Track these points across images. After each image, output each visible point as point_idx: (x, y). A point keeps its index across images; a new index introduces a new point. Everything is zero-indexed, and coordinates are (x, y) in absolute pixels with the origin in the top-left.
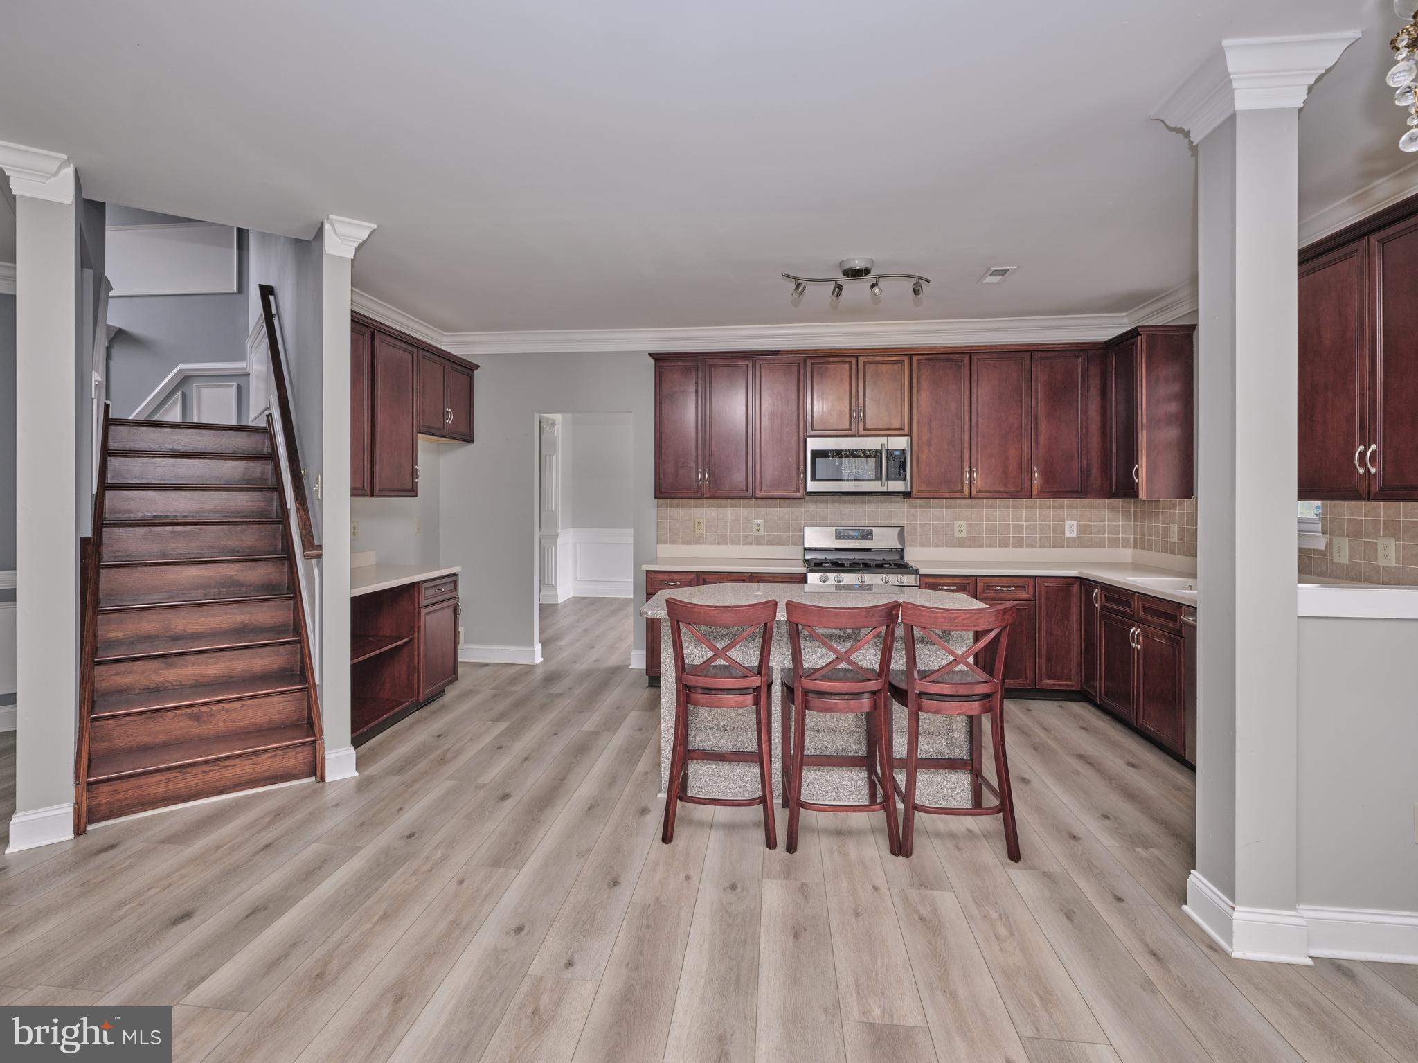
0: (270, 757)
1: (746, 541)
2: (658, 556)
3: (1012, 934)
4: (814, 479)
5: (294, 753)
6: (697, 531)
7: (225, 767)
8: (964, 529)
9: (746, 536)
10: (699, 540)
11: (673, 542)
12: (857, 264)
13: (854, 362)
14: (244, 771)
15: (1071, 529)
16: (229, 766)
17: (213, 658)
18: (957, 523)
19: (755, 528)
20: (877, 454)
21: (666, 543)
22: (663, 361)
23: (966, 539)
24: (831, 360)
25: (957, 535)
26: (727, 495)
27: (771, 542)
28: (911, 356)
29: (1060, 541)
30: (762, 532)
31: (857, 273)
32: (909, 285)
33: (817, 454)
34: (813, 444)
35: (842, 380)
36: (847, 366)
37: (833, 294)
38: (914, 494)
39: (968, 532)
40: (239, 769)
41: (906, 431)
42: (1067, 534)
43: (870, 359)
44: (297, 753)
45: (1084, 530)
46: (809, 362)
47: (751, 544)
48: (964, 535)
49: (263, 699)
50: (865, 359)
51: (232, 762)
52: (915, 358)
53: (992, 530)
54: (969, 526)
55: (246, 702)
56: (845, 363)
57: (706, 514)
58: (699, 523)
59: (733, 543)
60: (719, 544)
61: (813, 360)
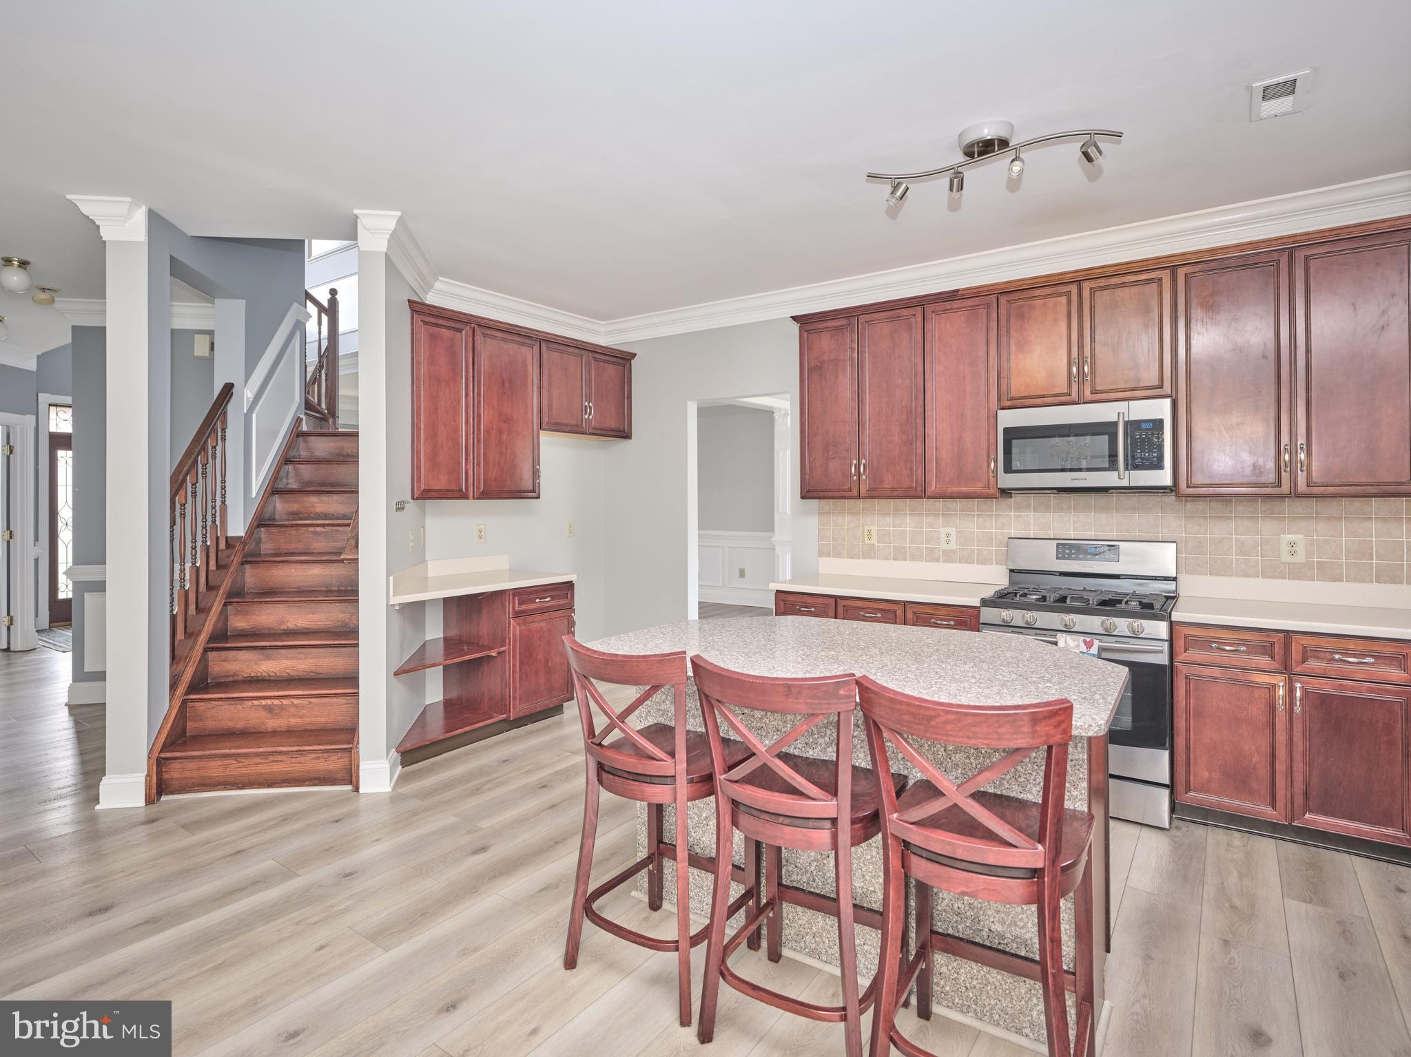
0: (314, 759)
1: (932, 556)
2: (820, 572)
4: (1008, 469)
5: (335, 758)
6: (867, 542)
7: (274, 761)
8: (1301, 549)
9: (932, 550)
10: (869, 553)
11: (838, 555)
12: (988, 133)
13: (1074, 290)
14: (290, 769)
16: (277, 761)
17: (303, 653)
18: (1285, 538)
19: (943, 538)
20: (1107, 429)
21: (828, 555)
22: (810, 326)
23: (1304, 565)
24: (1038, 292)
25: (1286, 557)
26: (889, 493)
27: (966, 560)
28: (1174, 270)
30: (953, 545)
31: (985, 148)
32: (1075, 148)
33: (1012, 434)
34: (1010, 418)
35: (1056, 320)
36: (1063, 300)
38: (1180, 490)
39: (1309, 555)
41: (1166, 390)
43: (1103, 282)
44: (339, 758)
46: (1003, 300)
47: (938, 560)
48: (1301, 558)
49: (327, 699)
50: (1093, 284)
51: (280, 758)
52: (1181, 272)
53: (1362, 553)
54: (1308, 544)
55: (313, 700)
56: (1059, 295)
57: (876, 519)
58: (869, 531)
59: (913, 558)
60: (895, 559)
61: (1010, 297)
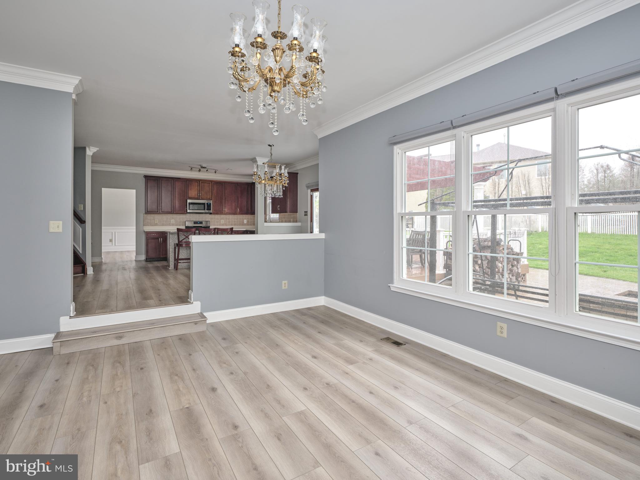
2: (144, 229)
4: (189, 209)
6: (156, 222)
8: (223, 222)
9: (170, 224)
10: (156, 225)
11: (149, 225)
12: (204, 166)
13: (199, 182)
15: (245, 221)
18: (222, 220)
19: (172, 221)
20: (204, 204)
21: (146, 226)
22: (148, 178)
24: (193, 181)
25: (222, 223)
26: (166, 213)
27: (176, 225)
28: (212, 182)
29: (243, 224)
30: (174, 223)
33: (190, 203)
34: (189, 201)
35: (196, 186)
36: (197, 183)
38: (212, 213)
39: (224, 222)
41: (211, 199)
42: (245, 223)
43: (203, 182)
45: (248, 222)
46: (188, 181)
47: (171, 226)
48: (223, 223)
50: (201, 182)
52: (213, 183)
53: (229, 222)
54: (224, 221)
56: (196, 182)
57: (157, 218)
58: (156, 220)
59: (166, 225)
60: (162, 226)
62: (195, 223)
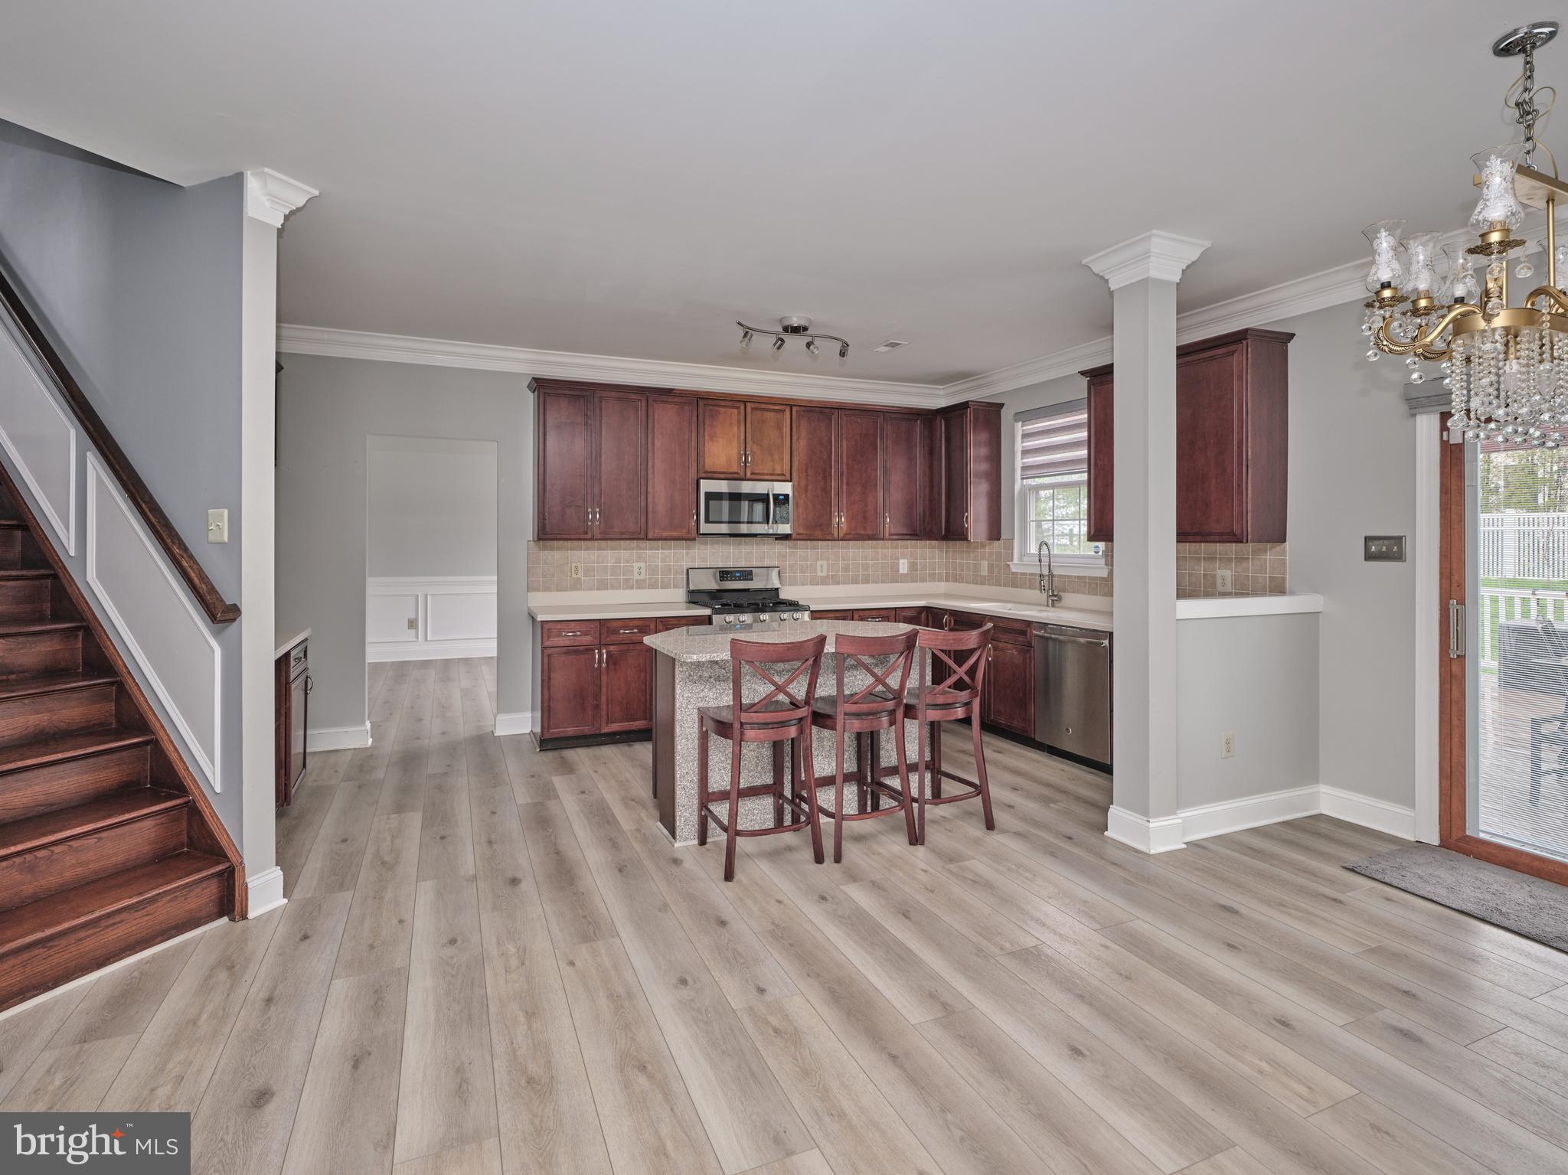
0: (169, 901)
1: (628, 585)
3: (1035, 875)
4: (707, 521)
5: (199, 890)
6: (574, 576)
7: (107, 927)
8: (825, 568)
9: (627, 580)
10: (576, 586)
11: (547, 589)
12: (795, 322)
13: (742, 407)
14: (134, 928)
15: (904, 566)
16: (114, 924)
18: (819, 563)
19: (636, 571)
20: (765, 498)
21: (536, 590)
22: (546, 389)
23: (826, 577)
24: (722, 403)
25: (819, 574)
26: (619, 536)
27: (653, 586)
28: (791, 406)
29: (895, 578)
30: (643, 576)
31: (795, 330)
32: (838, 346)
33: (710, 496)
34: (707, 486)
35: (731, 424)
36: (735, 411)
37: (774, 345)
38: (794, 536)
39: (828, 571)
40: (127, 926)
41: (788, 478)
42: (901, 571)
43: (757, 406)
44: (203, 889)
45: (913, 567)
46: (701, 403)
47: (632, 588)
48: (824, 574)
49: (128, 827)
50: (753, 405)
51: (118, 919)
52: (794, 409)
53: (846, 569)
54: (828, 565)
55: (103, 835)
56: (734, 407)
57: (582, 557)
58: (576, 567)
59: (613, 588)
60: (598, 589)
61: (705, 402)
62: (724, 574)
